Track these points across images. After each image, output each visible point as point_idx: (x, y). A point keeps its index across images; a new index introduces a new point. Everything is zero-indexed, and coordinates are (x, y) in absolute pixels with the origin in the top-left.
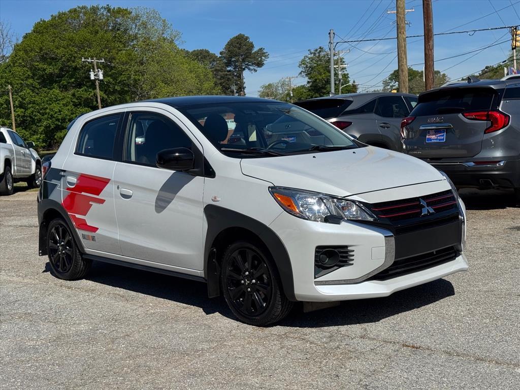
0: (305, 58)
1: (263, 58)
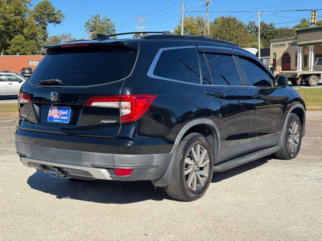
0: (88, 21)
1: (62, 17)
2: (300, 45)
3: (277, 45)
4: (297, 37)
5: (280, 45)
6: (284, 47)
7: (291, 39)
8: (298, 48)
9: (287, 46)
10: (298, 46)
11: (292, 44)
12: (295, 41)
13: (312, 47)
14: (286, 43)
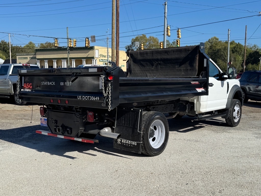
2: (38, 59)
3: (22, 58)
4: (36, 53)
5: (24, 58)
6: (27, 60)
7: (32, 54)
8: (37, 61)
9: (29, 59)
10: (37, 60)
11: (32, 58)
12: (34, 56)
13: (47, 61)
14: (28, 57)
